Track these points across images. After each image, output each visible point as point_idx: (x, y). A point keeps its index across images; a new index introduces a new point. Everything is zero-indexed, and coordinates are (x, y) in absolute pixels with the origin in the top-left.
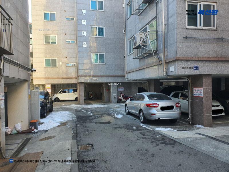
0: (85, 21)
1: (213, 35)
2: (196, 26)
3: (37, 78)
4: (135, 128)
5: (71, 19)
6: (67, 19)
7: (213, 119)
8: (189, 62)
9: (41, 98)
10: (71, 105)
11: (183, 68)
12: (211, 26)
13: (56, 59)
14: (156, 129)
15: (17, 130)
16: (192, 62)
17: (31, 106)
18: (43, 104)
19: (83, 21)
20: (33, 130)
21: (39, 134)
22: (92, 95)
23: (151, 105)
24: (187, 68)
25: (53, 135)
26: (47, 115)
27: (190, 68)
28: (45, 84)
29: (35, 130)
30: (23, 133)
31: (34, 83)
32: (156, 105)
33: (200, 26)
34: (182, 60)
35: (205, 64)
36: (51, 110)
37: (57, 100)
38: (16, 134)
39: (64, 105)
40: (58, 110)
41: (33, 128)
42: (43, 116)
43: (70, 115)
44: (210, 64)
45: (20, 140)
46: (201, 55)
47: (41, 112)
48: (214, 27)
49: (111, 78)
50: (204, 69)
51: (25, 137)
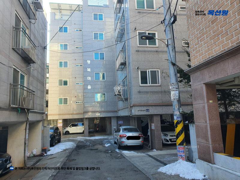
0: (90, 69)
1: (158, 89)
2: (147, 84)
3: (51, 115)
4: (110, 152)
5: (80, 66)
6: (77, 66)
7: (163, 146)
8: (142, 107)
9: (51, 132)
10: (78, 137)
11: (138, 111)
12: (157, 83)
13: (67, 98)
14: (123, 152)
15: (34, 154)
16: (144, 107)
17: (43, 138)
18: (52, 136)
19: (88, 69)
20: (44, 154)
21: (47, 156)
22: (98, 127)
23: (122, 136)
24: (141, 111)
25: (56, 156)
26: (55, 145)
27: (143, 111)
28: (57, 120)
29: (45, 155)
30: (37, 156)
31: (49, 119)
32: (125, 136)
33: (149, 83)
34: (137, 106)
35: (154, 108)
36: (59, 141)
37: (67, 133)
38: (33, 157)
39: (71, 138)
40: (65, 141)
41: (44, 153)
42: (52, 145)
43: (72, 144)
44: (158, 107)
45: (35, 160)
46: (150, 102)
47: (50, 142)
48: (159, 84)
49: (111, 113)
50: (153, 111)
51: (38, 158)
